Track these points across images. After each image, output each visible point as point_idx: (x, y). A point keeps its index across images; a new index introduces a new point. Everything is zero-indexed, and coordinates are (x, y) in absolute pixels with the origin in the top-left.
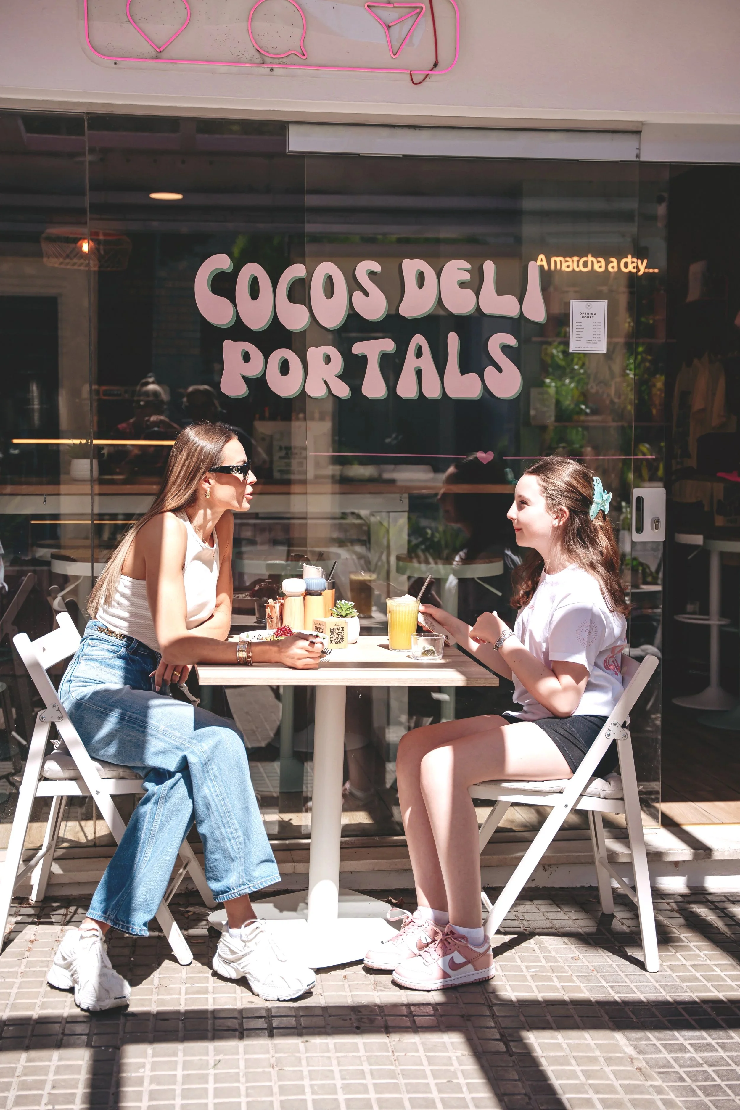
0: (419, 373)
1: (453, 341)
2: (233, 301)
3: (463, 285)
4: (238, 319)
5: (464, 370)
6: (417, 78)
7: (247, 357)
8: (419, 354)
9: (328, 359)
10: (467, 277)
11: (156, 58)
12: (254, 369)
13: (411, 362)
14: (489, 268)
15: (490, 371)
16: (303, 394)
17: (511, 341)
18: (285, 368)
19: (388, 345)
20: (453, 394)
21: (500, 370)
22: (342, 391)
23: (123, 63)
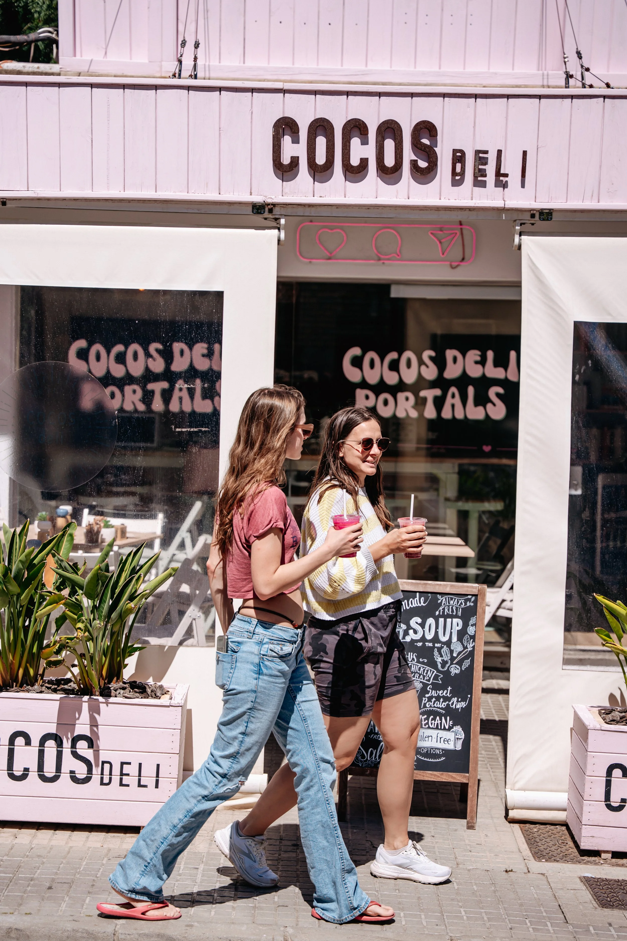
0: (453, 406)
1: (471, 390)
3: (476, 362)
5: (476, 404)
6: (454, 264)
7: (367, 397)
8: (453, 396)
9: (407, 399)
10: (478, 359)
11: (329, 259)
13: (449, 400)
14: (490, 354)
15: (489, 406)
17: (501, 390)
18: (386, 403)
20: (470, 416)
21: (494, 405)
23: (314, 261)
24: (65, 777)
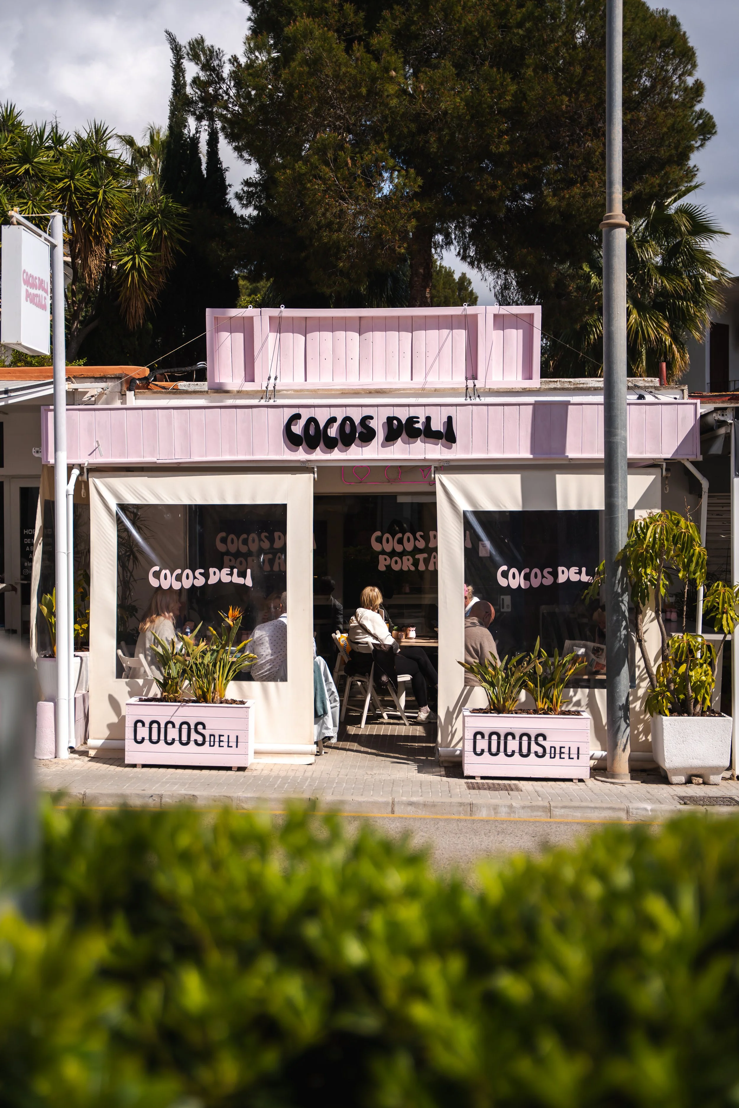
2: (382, 544)
4: (383, 549)
7: (386, 560)
8: (435, 557)
9: (408, 560)
12: (388, 563)
16: (401, 569)
18: (396, 562)
19: (425, 555)
22: (412, 568)
24: (192, 743)
